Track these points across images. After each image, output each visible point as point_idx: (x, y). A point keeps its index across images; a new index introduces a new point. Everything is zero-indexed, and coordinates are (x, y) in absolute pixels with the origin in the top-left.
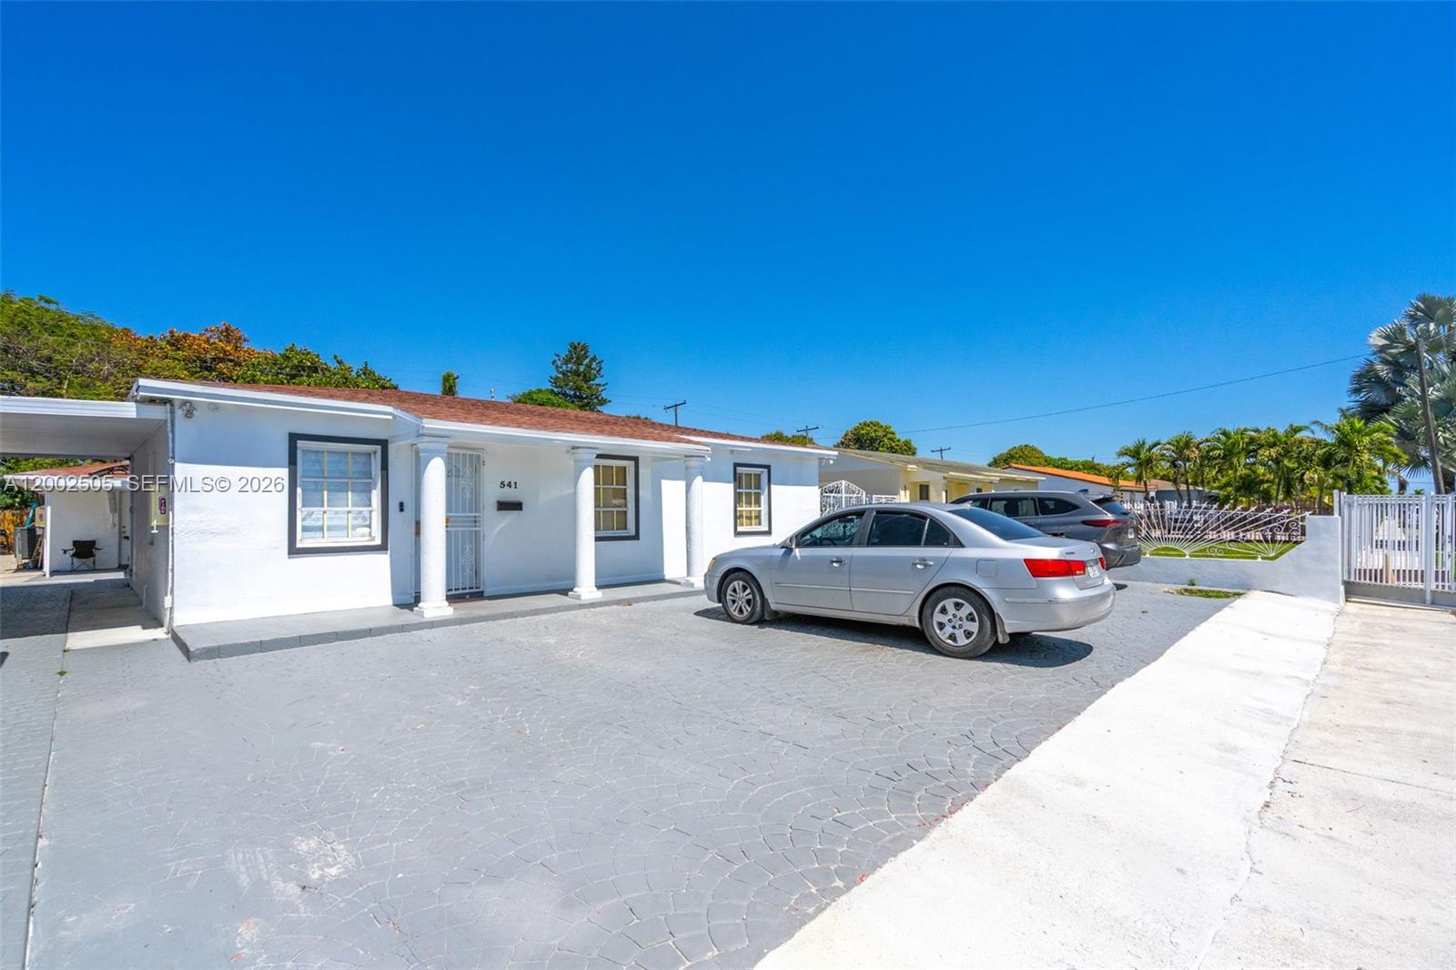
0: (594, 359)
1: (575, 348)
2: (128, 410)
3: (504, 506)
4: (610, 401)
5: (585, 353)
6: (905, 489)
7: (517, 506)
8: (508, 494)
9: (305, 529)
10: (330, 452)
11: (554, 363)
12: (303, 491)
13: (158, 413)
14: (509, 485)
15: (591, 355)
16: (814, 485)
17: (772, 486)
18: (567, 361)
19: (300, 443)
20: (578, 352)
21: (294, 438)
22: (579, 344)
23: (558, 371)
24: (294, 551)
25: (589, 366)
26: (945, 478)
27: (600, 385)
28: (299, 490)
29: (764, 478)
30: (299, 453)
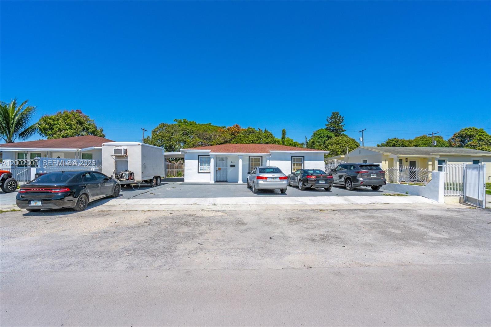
0: (340, 117)
1: (334, 114)
2: (180, 153)
3: (231, 166)
4: (346, 130)
5: (337, 115)
6: (385, 161)
7: (234, 166)
8: (233, 164)
9: (200, 169)
10: (204, 158)
11: (327, 120)
12: (200, 164)
13: (183, 153)
14: (233, 162)
15: (339, 115)
16: (323, 161)
17: (305, 161)
18: (331, 118)
19: (200, 156)
20: (335, 116)
21: (199, 156)
22: (335, 112)
23: (329, 122)
24: (198, 173)
25: (339, 120)
26: (398, 157)
27: (342, 125)
28: (199, 164)
29: (303, 159)
30: (199, 158)
